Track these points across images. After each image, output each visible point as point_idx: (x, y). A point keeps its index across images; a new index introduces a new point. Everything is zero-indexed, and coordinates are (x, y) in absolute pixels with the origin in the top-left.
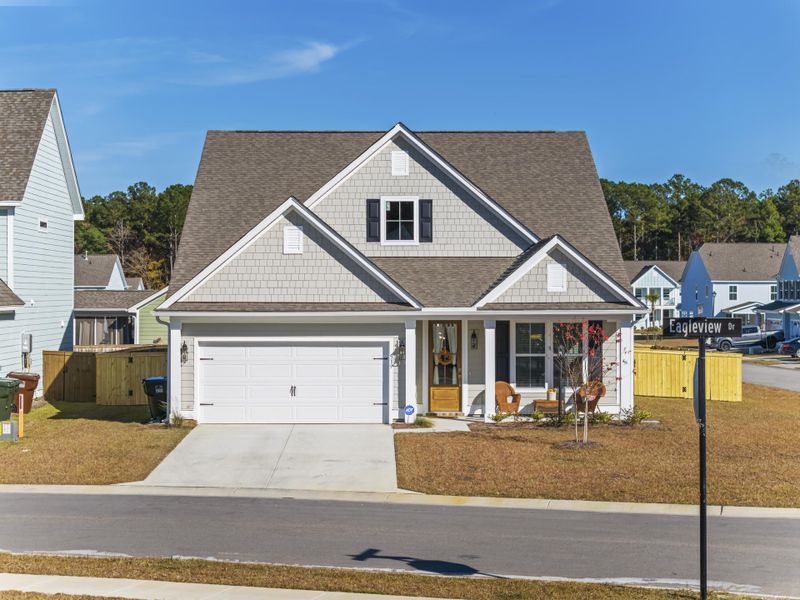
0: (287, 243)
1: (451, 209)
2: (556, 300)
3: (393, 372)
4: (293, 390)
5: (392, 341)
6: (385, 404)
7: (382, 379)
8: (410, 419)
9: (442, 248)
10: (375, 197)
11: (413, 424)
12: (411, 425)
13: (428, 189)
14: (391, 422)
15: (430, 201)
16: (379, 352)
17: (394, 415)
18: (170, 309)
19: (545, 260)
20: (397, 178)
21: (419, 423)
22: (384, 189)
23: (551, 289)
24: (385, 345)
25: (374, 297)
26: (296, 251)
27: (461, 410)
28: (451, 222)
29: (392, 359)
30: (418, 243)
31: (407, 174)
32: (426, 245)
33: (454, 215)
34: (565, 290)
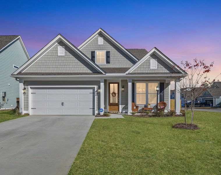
0: (59, 52)
1: (115, 54)
2: (153, 72)
3: (96, 97)
4: (62, 104)
5: (96, 87)
6: (94, 109)
7: (92, 100)
8: (102, 113)
9: (113, 65)
10: (94, 51)
11: (103, 115)
12: (102, 115)
13: (109, 48)
14: (96, 115)
15: (109, 52)
16: (91, 91)
17: (96, 112)
18: (17, 74)
19: (149, 57)
20: (100, 45)
21: (105, 115)
22: (96, 48)
23: (151, 68)
24: (94, 88)
25: (89, 71)
26: (62, 55)
27: (119, 111)
28: (115, 58)
29: (96, 93)
30: (106, 64)
31: (103, 44)
32: (108, 64)
33: (116, 56)
34: (156, 68)
